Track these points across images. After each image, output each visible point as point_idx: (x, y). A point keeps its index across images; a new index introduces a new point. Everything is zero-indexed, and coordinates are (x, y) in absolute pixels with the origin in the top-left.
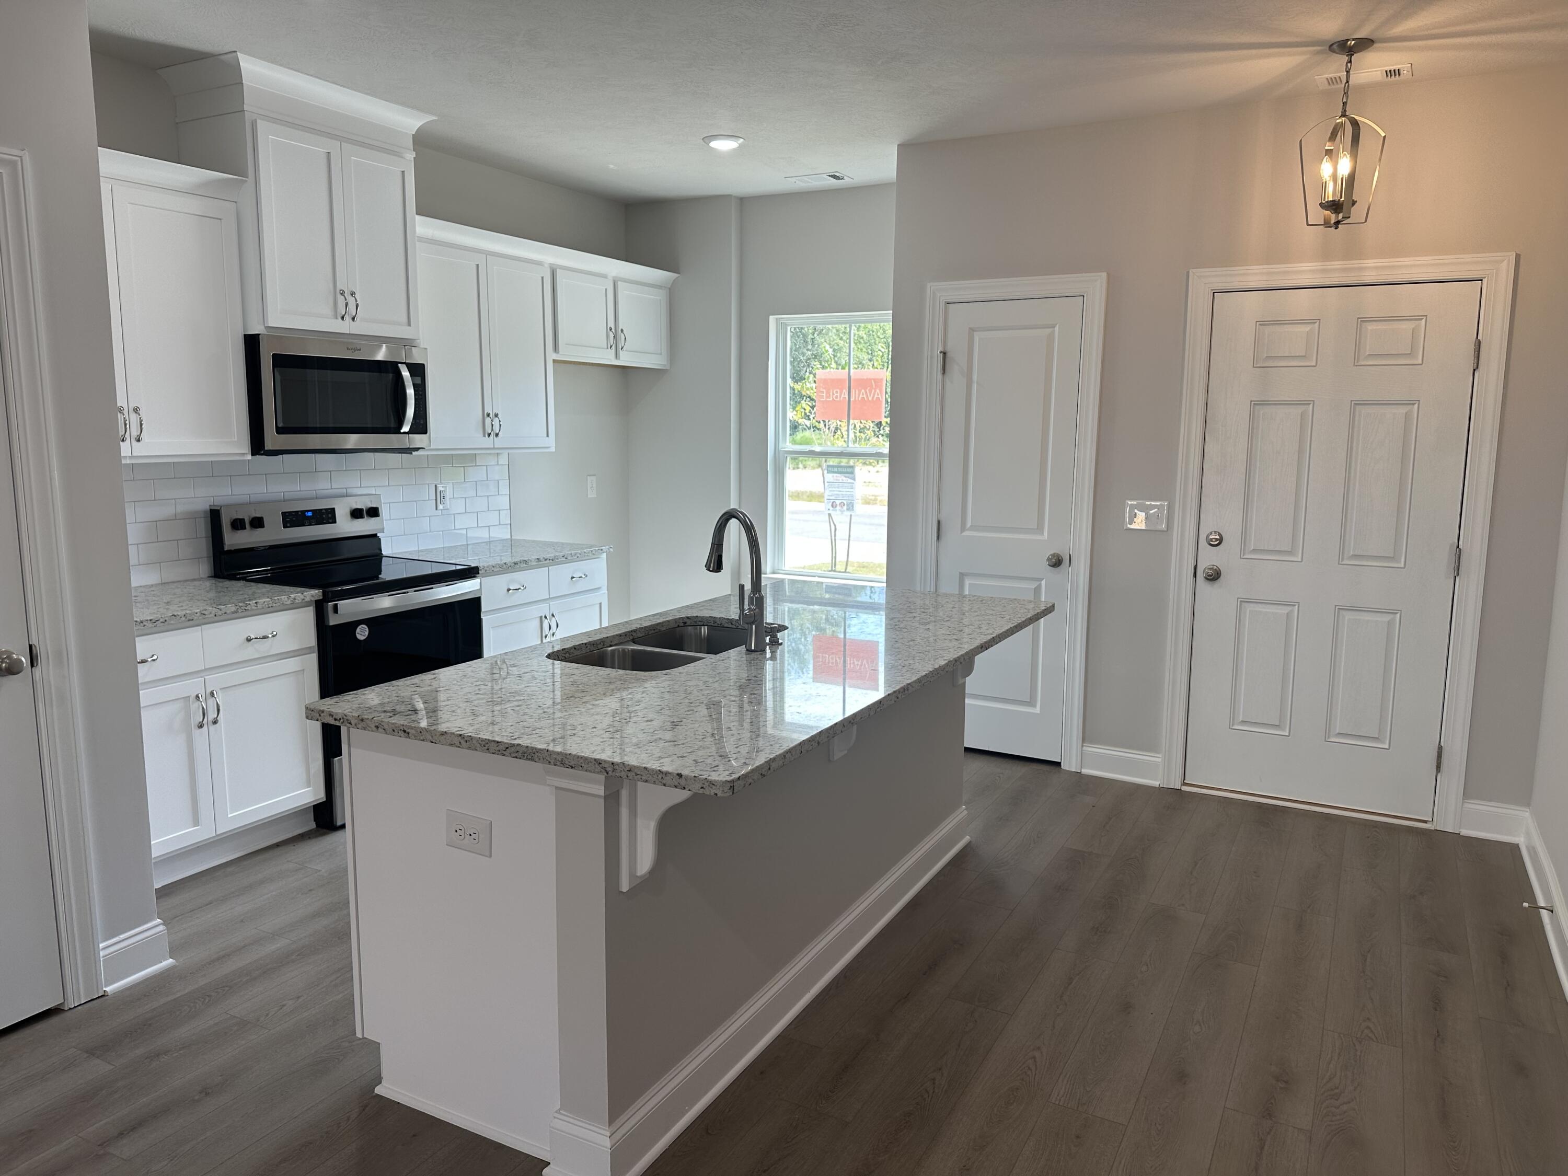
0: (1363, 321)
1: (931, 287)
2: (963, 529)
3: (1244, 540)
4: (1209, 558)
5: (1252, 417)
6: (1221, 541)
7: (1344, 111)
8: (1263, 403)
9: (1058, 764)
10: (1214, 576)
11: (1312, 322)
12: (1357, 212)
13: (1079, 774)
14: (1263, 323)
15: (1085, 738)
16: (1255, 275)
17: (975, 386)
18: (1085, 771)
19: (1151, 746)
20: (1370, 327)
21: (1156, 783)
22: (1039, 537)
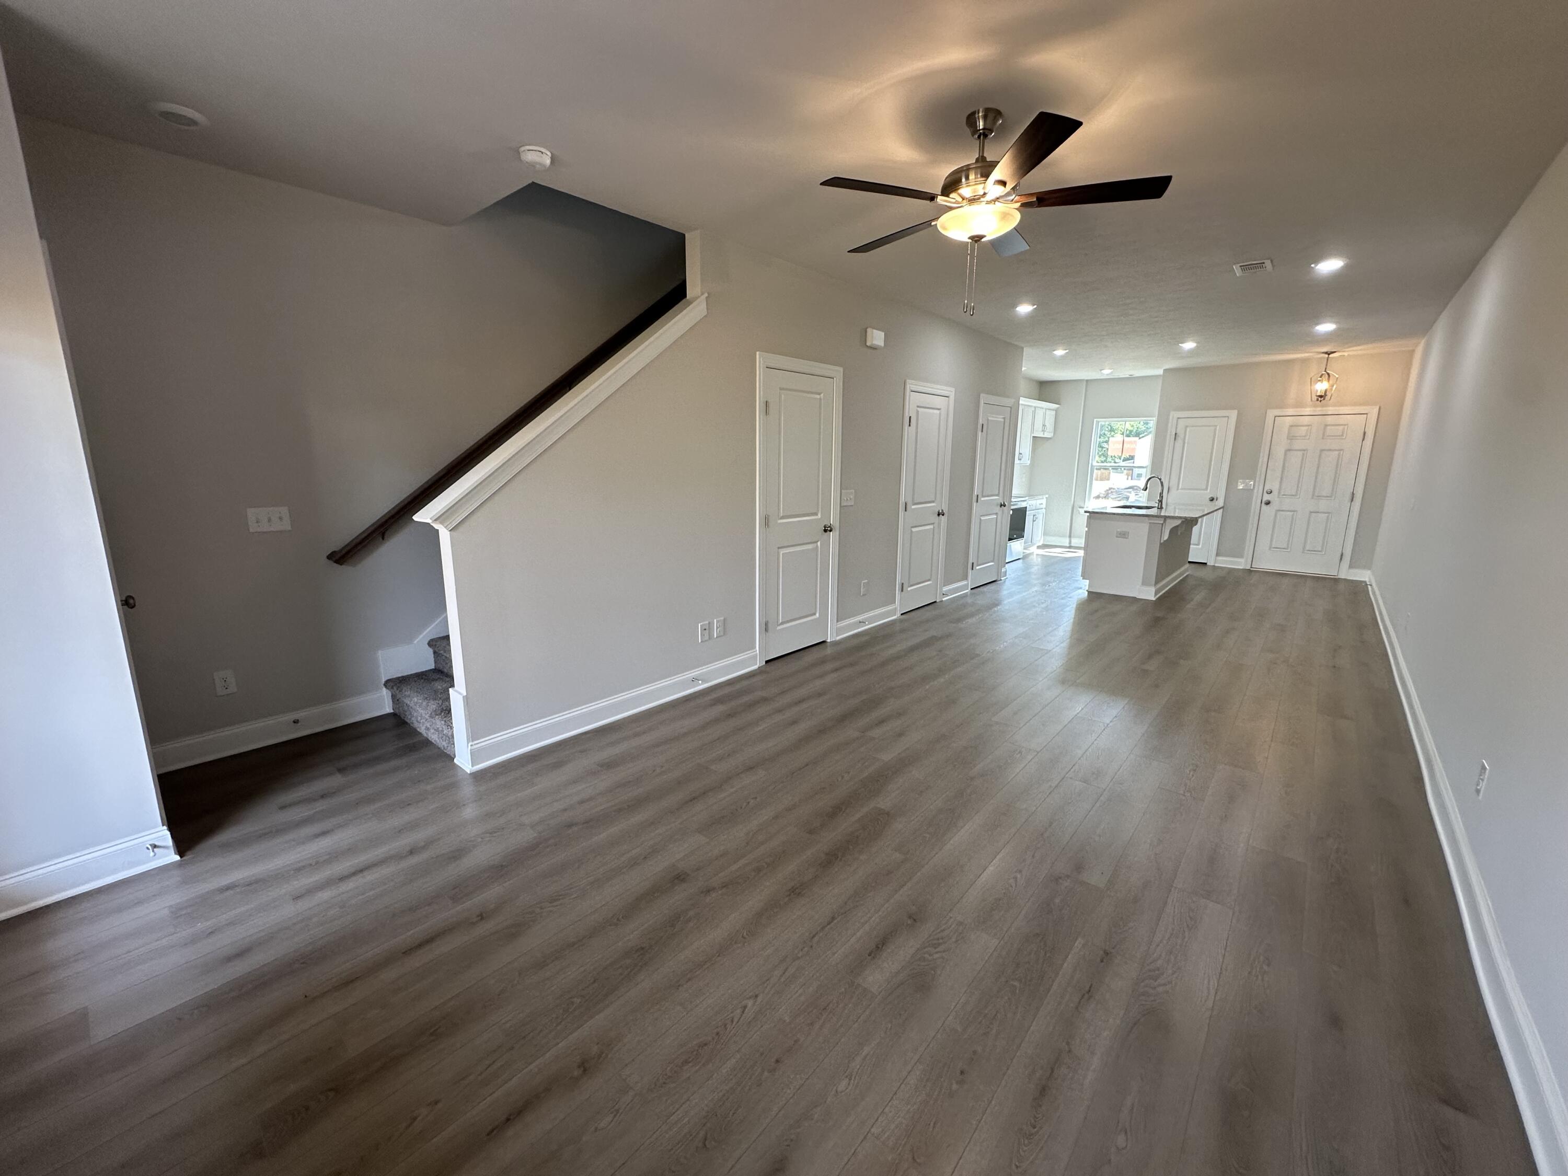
0: (1326, 426)
1: (1172, 413)
2: (1178, 489)
3: (1279, 493)
4: (1267, 497)
5: (1285, 454)
6: (1271, 492)
7: (1326, 370)
8: (1289, 450)
9: (1206, 564)
10: (1268, 503)
11: (1308, 426)
12: (1328, 398)
13: (1214, 566)
14: (1292, 426)
15: (1217, 555)
16: (1290, 411)
17: (1186, 445)
18: (1216, 565)
19: (1242, 557)
20: (1328, 427)
21: (1241, 568)
22: (1206, 492)
